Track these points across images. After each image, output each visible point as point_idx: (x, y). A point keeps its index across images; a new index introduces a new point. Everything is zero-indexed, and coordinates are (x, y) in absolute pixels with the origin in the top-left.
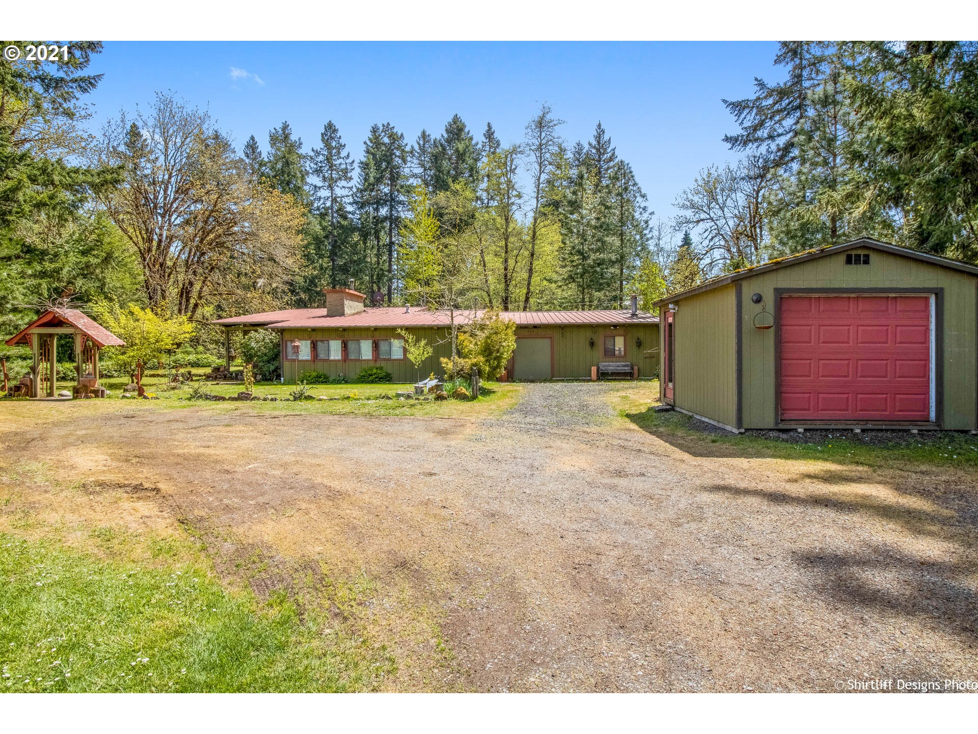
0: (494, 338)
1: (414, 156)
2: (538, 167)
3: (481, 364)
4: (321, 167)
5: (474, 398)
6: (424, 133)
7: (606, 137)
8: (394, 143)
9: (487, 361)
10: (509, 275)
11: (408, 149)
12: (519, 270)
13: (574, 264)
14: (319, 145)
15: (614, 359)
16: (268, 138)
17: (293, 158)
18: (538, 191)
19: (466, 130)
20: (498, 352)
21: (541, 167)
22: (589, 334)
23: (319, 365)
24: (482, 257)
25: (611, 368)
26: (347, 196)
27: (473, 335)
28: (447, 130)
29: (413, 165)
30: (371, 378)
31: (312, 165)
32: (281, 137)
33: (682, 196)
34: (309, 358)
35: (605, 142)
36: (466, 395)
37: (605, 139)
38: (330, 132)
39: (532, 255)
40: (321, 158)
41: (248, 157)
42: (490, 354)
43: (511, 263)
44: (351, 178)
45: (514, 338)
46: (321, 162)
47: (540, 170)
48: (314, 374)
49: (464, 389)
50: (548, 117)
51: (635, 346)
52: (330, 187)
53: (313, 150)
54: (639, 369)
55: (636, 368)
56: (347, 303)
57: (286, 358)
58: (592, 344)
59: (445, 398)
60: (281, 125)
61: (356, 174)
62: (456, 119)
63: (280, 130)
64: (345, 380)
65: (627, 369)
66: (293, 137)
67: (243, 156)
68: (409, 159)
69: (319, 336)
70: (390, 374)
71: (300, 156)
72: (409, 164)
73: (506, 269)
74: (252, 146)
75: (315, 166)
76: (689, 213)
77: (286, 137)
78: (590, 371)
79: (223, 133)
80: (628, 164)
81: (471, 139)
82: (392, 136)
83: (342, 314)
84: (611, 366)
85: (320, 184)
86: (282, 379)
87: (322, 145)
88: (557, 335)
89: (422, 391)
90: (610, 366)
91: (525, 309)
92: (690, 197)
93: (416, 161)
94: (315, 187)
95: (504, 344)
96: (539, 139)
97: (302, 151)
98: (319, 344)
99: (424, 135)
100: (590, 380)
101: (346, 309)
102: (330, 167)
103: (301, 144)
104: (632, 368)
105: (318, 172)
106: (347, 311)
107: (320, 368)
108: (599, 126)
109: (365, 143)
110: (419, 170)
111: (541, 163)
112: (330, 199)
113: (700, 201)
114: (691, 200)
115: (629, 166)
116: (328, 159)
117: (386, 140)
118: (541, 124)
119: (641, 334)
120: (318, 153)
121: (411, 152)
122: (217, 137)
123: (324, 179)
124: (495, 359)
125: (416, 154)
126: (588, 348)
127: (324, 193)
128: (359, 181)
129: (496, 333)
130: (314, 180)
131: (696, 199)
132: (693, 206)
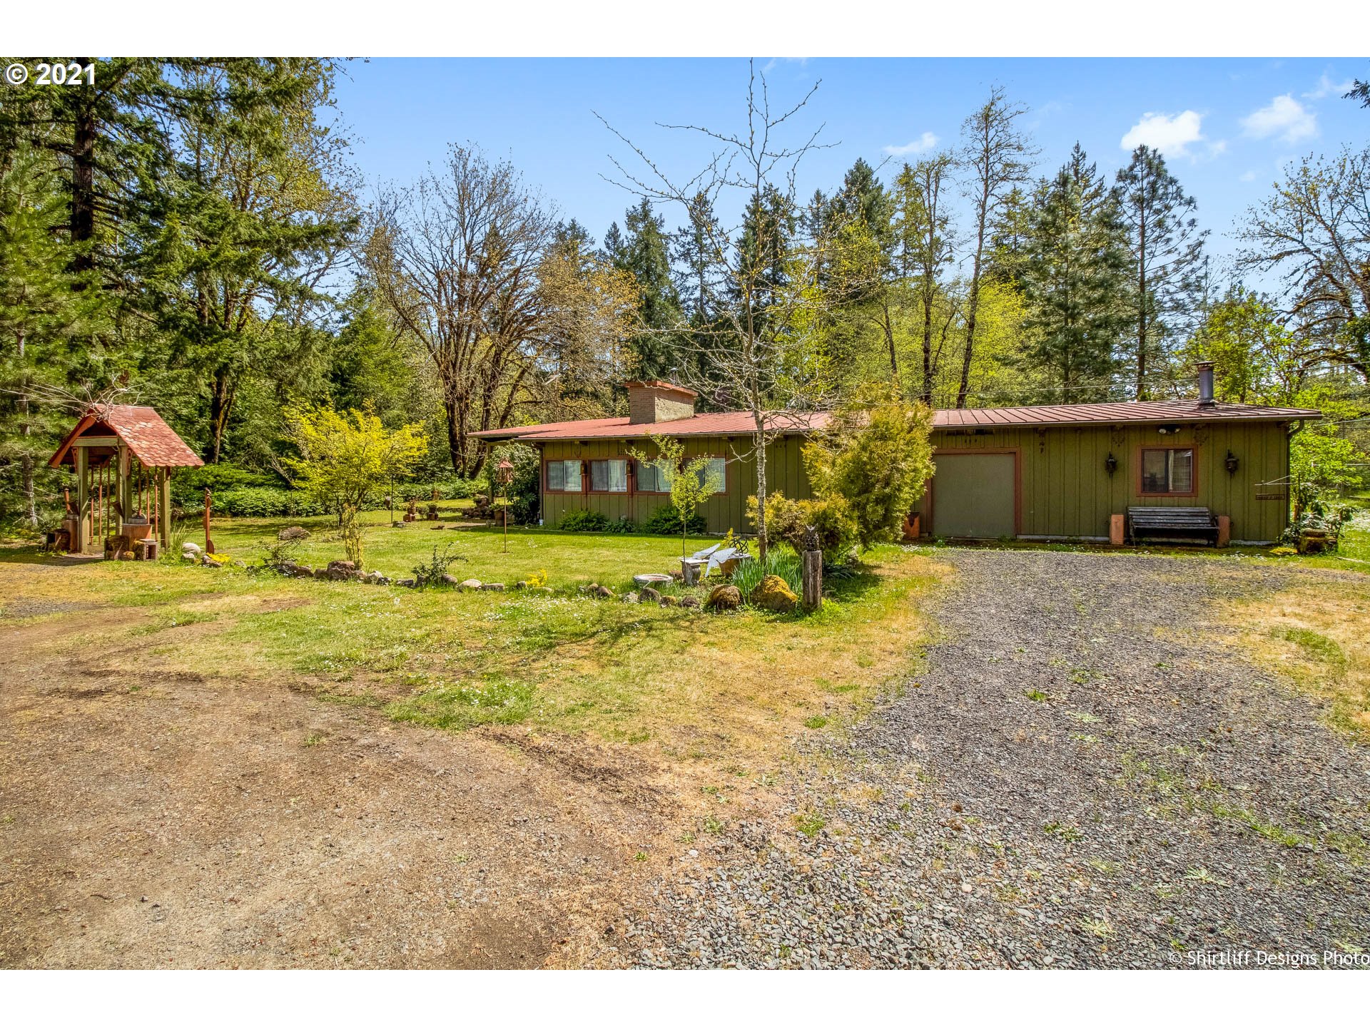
0: (878, 448)
1: (804, 224)
2: (981, 186)
3: (839, 515)
4: (689, 250)
5: (808, 608)
6: (818, 193)
7: (1088, 163)
8: (778, 208)
9: (855, 506)
10: (931, 362)
11: (796, 214)
12: (948, 351)
13: (1049, 329)
14: (687, 223)
15: (1166, 500)
16: (626, 218)
17: (653, 240)
18: (982, 227)
19: (874, 178)
20: (887, 484)
21: (987, 186)
22: (1104, 445)
23: (594, 499)
24: (888, 333)
25: (1158, 519)
26: (719, 282)
27: (833, 445)
28: (846, 182)
29: (803, 236)
30: (667, 526)
31: (678, 248)
32: (641, 217)
33: (1247, 215)
34: (580, 489)
35: (1087, 171)
36: (785, 598)
37: (1086, 167)
38: (700, 207)
39: (972, 326)
40: (689, 238)
41: (608, 247)
42: (866, 489)
43: (935, 342)
44: (724, 261)
45: (930, 450)
46: (689, 243)
47: (986, 190)
48: (582, 515)
49: (783, 583)
50: (1000, 105)
51: (1220, 472)
52: (700, 273)
53: (680, 230)
54: (1232, 524)
55: (1224, 521)
56: (660, 403)
57: (548, 489)
58: (1112, 467)
59: (731, 606)
60: (640, 202)
61: (731, 254)
62: (859, 166)
63: (639, 208)
64: (628, 528)
65: (1202, 523)
66: (654, 215)
67: (604, 249)
68: (797, 229)
69: (593, 453)
70: (703, 519)
71: (661, 236)
72: (797, 236)
73: (926, 351)
74: (613, 235)
75: (682, 249)
76: (1258, 247)
77: (646, 214)
78: (1108, 524)
79: (581, 223)
80: (1155, 151)
81: (881, 188)
82: (776, 203)
83: (651, 420)
84: (1161, 512)
85: (688, 271)
86: (541, 521)
87: (690, 223)
88: (1028, 450)
89: (696, 576)
90: (1156, 513)
91: (959, 407)
92: (1262, 218)
93: (808, 231)
94: (682, 274)
95: (903, 465)
96: (984, 142)
97: (663, 231)
98: (595, 466)
99: (818, 196)
100: (1107, 546)
101: (657, 411)
102: (700, 249)
103: (662, 221)
104: (1214, 520)
105: (686, 255)
106: (660, 414)
107: (596, 506)
108: (1077, 147)
109: (744, 216)
110: (811, 243)
111: (987, 179)
112: (699, 288)
113: (1281, 222)
114: (1264, 222)
115: (1158, 153)
116: (696, 240)
117: (769, 207)
118: (986, 118)
119: (1237, 444)
120: (686, 233)
121: (801, 218)
122: (573, 227)
123: (693, 265)
124: (878, 501)
125: (808, 222)
126: (1102, 475)
127: (694, 281)
128: (735, 262)
129: (884, 438)
130: (682, 266)
131: (1272, 220)
132: (1266, 233)
